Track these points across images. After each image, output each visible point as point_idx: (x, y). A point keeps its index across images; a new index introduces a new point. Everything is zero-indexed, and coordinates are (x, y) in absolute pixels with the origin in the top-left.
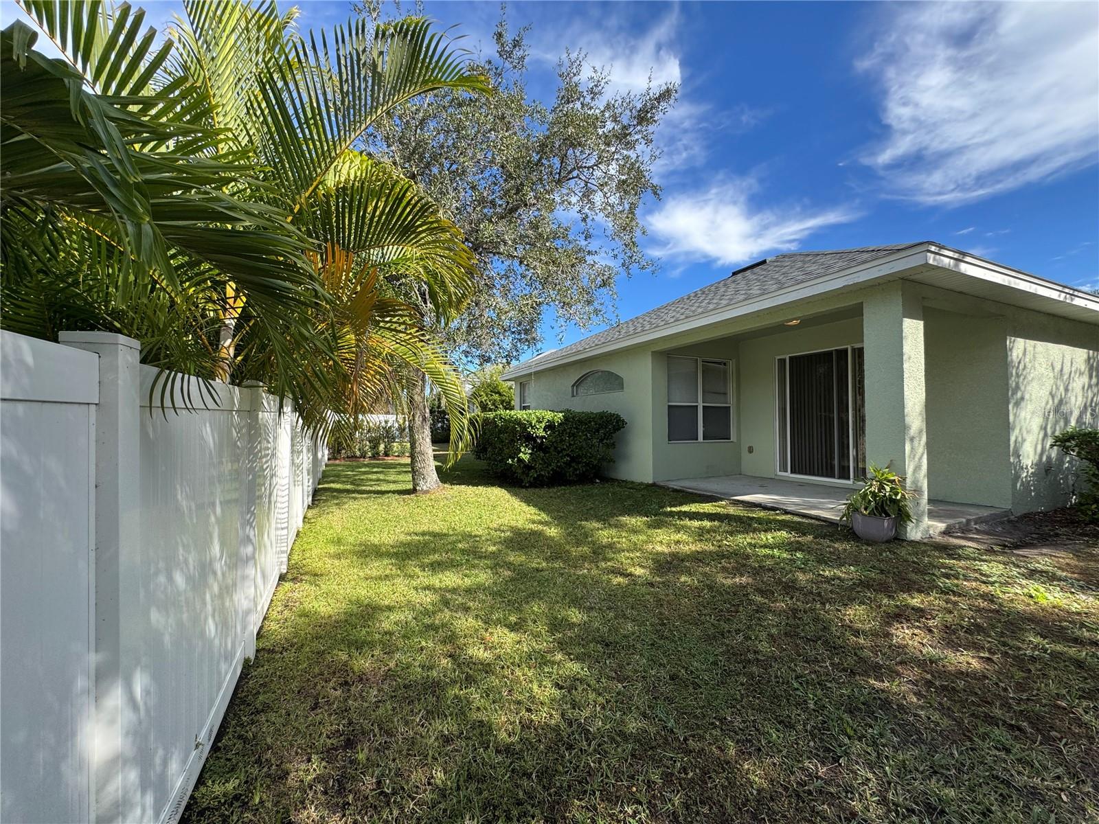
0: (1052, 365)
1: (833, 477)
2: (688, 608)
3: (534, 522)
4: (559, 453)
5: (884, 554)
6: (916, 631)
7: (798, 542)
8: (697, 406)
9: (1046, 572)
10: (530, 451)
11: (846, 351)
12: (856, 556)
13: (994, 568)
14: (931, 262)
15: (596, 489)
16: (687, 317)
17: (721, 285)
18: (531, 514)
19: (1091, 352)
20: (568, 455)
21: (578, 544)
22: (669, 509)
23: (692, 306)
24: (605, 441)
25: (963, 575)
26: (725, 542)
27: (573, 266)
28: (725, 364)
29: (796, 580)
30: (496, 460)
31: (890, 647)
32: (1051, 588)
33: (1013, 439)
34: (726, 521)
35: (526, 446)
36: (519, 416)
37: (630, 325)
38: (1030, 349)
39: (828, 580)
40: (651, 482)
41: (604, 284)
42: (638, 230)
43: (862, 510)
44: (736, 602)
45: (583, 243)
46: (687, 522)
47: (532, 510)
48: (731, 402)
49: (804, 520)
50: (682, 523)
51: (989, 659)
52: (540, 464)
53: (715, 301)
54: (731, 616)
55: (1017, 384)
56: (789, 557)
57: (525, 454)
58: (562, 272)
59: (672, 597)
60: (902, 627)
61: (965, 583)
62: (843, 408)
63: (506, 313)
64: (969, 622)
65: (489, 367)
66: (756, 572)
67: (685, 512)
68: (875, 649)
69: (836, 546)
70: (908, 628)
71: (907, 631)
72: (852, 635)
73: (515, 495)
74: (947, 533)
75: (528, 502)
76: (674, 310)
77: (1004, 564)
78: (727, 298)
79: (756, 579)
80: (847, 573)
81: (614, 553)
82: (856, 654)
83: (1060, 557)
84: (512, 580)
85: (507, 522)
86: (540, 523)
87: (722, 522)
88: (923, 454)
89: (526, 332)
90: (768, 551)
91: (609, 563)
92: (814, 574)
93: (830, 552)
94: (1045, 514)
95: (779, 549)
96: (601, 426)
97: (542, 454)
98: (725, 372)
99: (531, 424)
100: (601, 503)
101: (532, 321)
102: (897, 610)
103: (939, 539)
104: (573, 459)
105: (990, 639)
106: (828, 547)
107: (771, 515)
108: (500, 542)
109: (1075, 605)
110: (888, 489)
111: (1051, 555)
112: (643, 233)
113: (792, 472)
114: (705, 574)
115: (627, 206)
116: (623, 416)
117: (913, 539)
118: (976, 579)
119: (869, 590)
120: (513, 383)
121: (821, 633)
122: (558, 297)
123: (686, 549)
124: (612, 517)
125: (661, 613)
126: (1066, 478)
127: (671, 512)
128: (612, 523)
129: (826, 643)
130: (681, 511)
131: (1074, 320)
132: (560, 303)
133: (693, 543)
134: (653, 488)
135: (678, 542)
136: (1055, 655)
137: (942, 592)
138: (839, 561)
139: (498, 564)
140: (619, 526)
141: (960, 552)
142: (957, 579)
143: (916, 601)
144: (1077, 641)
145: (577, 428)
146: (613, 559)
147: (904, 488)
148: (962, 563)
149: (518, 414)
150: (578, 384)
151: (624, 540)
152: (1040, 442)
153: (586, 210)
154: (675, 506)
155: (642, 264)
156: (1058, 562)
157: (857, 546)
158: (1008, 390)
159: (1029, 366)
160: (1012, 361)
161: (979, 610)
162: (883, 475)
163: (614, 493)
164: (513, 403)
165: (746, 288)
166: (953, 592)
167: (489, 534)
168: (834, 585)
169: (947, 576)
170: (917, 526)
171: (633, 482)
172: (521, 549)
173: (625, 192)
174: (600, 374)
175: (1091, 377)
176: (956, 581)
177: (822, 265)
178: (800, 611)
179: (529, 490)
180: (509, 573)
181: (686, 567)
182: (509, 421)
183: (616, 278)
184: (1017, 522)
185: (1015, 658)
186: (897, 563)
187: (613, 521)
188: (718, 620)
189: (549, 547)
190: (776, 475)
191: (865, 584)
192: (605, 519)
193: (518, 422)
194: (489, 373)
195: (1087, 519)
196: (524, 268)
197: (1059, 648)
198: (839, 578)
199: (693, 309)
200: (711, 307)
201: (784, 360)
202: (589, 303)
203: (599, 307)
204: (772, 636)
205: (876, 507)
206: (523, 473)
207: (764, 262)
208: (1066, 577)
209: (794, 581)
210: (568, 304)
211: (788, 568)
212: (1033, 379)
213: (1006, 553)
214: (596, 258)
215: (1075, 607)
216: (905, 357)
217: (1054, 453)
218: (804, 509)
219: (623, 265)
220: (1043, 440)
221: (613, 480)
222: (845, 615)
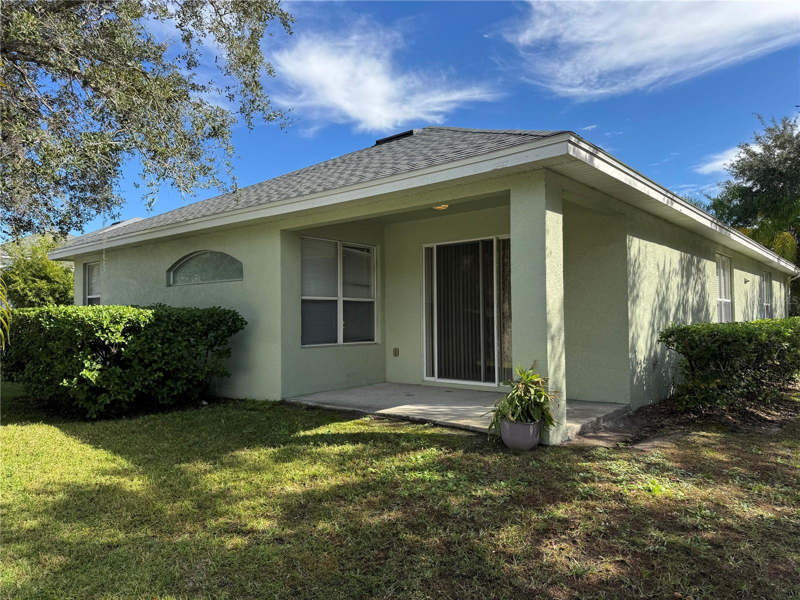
0: (658, 264)
1: (479, 380)
2: (327, 565)
3: (104, 473)
4: (146, 366)
5: (531, 464)
6: (563, 545)
7: (449, 460)
8: (336, 301)
9: (658, 464)
10: (99, 366)
11: (491, 242)
12: (505, 469)
13: (620, 466)
14: (571, 153)
15: (203, 415)
16: (325, 190)
17: (364, 154)
18: (100, 461)
19: (683, 253)
20: (160, 370)
21: (175, 497)
22: (302, 433)
23: (331, 176)
24: (216, 348)
25: (598, 477)
26: (370, 469)
27: (169, 100)
28: (368, 251)
29: (448, 506)
30: (39, 381)
31: (541, 567)
32: (663, 479)
33: (631, 335)
34: (371, 442)
35: (93, 359)
36: (81, 315)
37: (252, 193)
38: (643, 248)
39: (481, 501)
40: (278, 398)
41: (215, 133)
42: (263, 68)
43: (510, 416)
44: (386, 545)
45: (185, 73)
46: (325, 449)
47: (102, 454)
48: (375, 296)
49: (454, 432)
50: (319, 450)
51: (622, 561)
52: (116, 384)
53: (358, 173)
54: (380, 564)
55: (634, 281)
56: (440, 478)
57: (91, 371)
58: (153, 107)
59: (307, 553)
60: (551, 543)
61: (600, 485)
62: (489, 305)
63: (59, 156)
64: (605, 525)
65: (29, 239)
66: (406, 503)
67: (322, 435)
68: (528, 573)
69: (486, 459)
70: (556, 543)
71: (555, 547)
72: (506, 561)
73: (74, 433)
74: (582, 434)
75: (95, 442)
76: (309, 180)
77: (629, 461)
78: (372, 170)
79: (406, 512)
80: (498, 490)
81: (229, 503)
82: (510, 584)
83: (666, 448)
84: (66, 568)
85: (58, 477)
86: (116, 472)
87: (366, 443)
88: (562, 353)
89: (94, 189)
90: (418, 475)
91: (221, 520)
92: (466, 495)
93: (481, 467)
94: (653, 406)
95: (430, 471)
96: (210, 328)
97: (119, 370)
98: (369, 260)
99: (101, 326)
100: (210, 434)
101: (104, 174)
102: (545, 525)
103: (576, 441)
104: (168, 375)
105: (622, 541)
106: (479, 461)
107: (419, 429)
108: (46, 511)
109: (681, 493)
110: (533, 391)
111: (661, 447)
112: (270, 72)
113: (440, 376)
114: (348, 515)
115: (248, 33)
116: (243, 314)
117: (554, 443)
118: (608, 480)
119: (519, 506)
120: (72, 263)
121: (477, 566)
122: (147, 143)
123: (323, 485)
124: (226, 452)
125: (293, 579)
126: (666, 372)
127: (305, 437)
128: (225, 461)
129: (482, 578)
130: (317, 435)
131: (672, 223)
132: (149, 151)
133: (332, 476)
134: (282, 406)
135: (314, 477)
136: (671, 546)
137: (583, 498)
138: (490, 477)
139: (41, 548)
140: (235, 464)
141: (594, 452)
142: (593, 481)
143: (561, 511)
144: (684, 528)
145: (174, 331)
146: (227, 512)
147: (546, 389)
148: (596, 464)
149: (81, 311)
150: (175, 268)
151: (242, 483)
152: (649, 338)
153: (189, 26)
154: (309, 428)
155: (268, 113)
156: (666, 453)
157: (506, 458)
158: (627, 287)
159: (642, 264)
160: (630, 260)
161: (612, 512)
162: (528, 377)
163: (228, 419)
164: (71, 294)
165: (392, 161)
166: (591, 495)
167: (26, 500)
168: (486, 506)
169: (585, 480)
170: (558, 430)
171: (254, 401)
172: (80, 518)
173: (245, 12)
174: (208, 255)
175: (682, 277)
176: (592, 485)
177: (472, 143)
178: (454, 543)
179: (97, 424)
180: (62, 558)
181: (324, 509)
182: (65, 321)
183: (232, 127)
184: (634, 416)
185: (642, 555)
186: (542, 471)
187: (226, 458)
188: (365, 574)
189: (130, 507)
190: (423, 381)
191: (515, 500)
192: (214, 457)
193: (80, 323)
194: (29, 247)
195: (683, 409)
196: (90, 94)
197: (673, 538)
198: (491, 497)
199: (333, 179)
200: (355, 179)
201: (431, 249)
202: (192, 156)
203: (209, 165)
204: (426, 581)
205: (522, 412)
206: (88, 399)
207: (410, 133)
208: (672, 466)
209: (446, 508)
210: (162, 154)
211: (440, 492)
212: (645, 277)
213: (629, 449)
214: (203, 95)
215: (681, 495)
216: (547, 252)
217: (659, 348)
218: (452, 419)
219: (242, 110)
220: (652, 335)
221: (226, 400)
222: (498, 540)
